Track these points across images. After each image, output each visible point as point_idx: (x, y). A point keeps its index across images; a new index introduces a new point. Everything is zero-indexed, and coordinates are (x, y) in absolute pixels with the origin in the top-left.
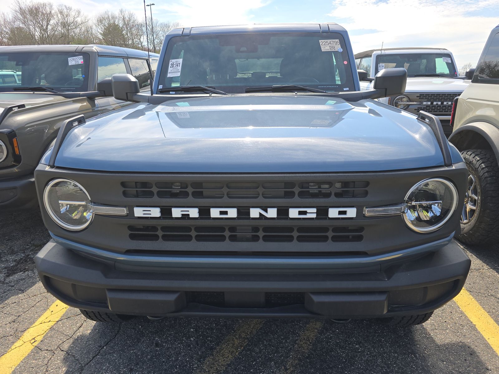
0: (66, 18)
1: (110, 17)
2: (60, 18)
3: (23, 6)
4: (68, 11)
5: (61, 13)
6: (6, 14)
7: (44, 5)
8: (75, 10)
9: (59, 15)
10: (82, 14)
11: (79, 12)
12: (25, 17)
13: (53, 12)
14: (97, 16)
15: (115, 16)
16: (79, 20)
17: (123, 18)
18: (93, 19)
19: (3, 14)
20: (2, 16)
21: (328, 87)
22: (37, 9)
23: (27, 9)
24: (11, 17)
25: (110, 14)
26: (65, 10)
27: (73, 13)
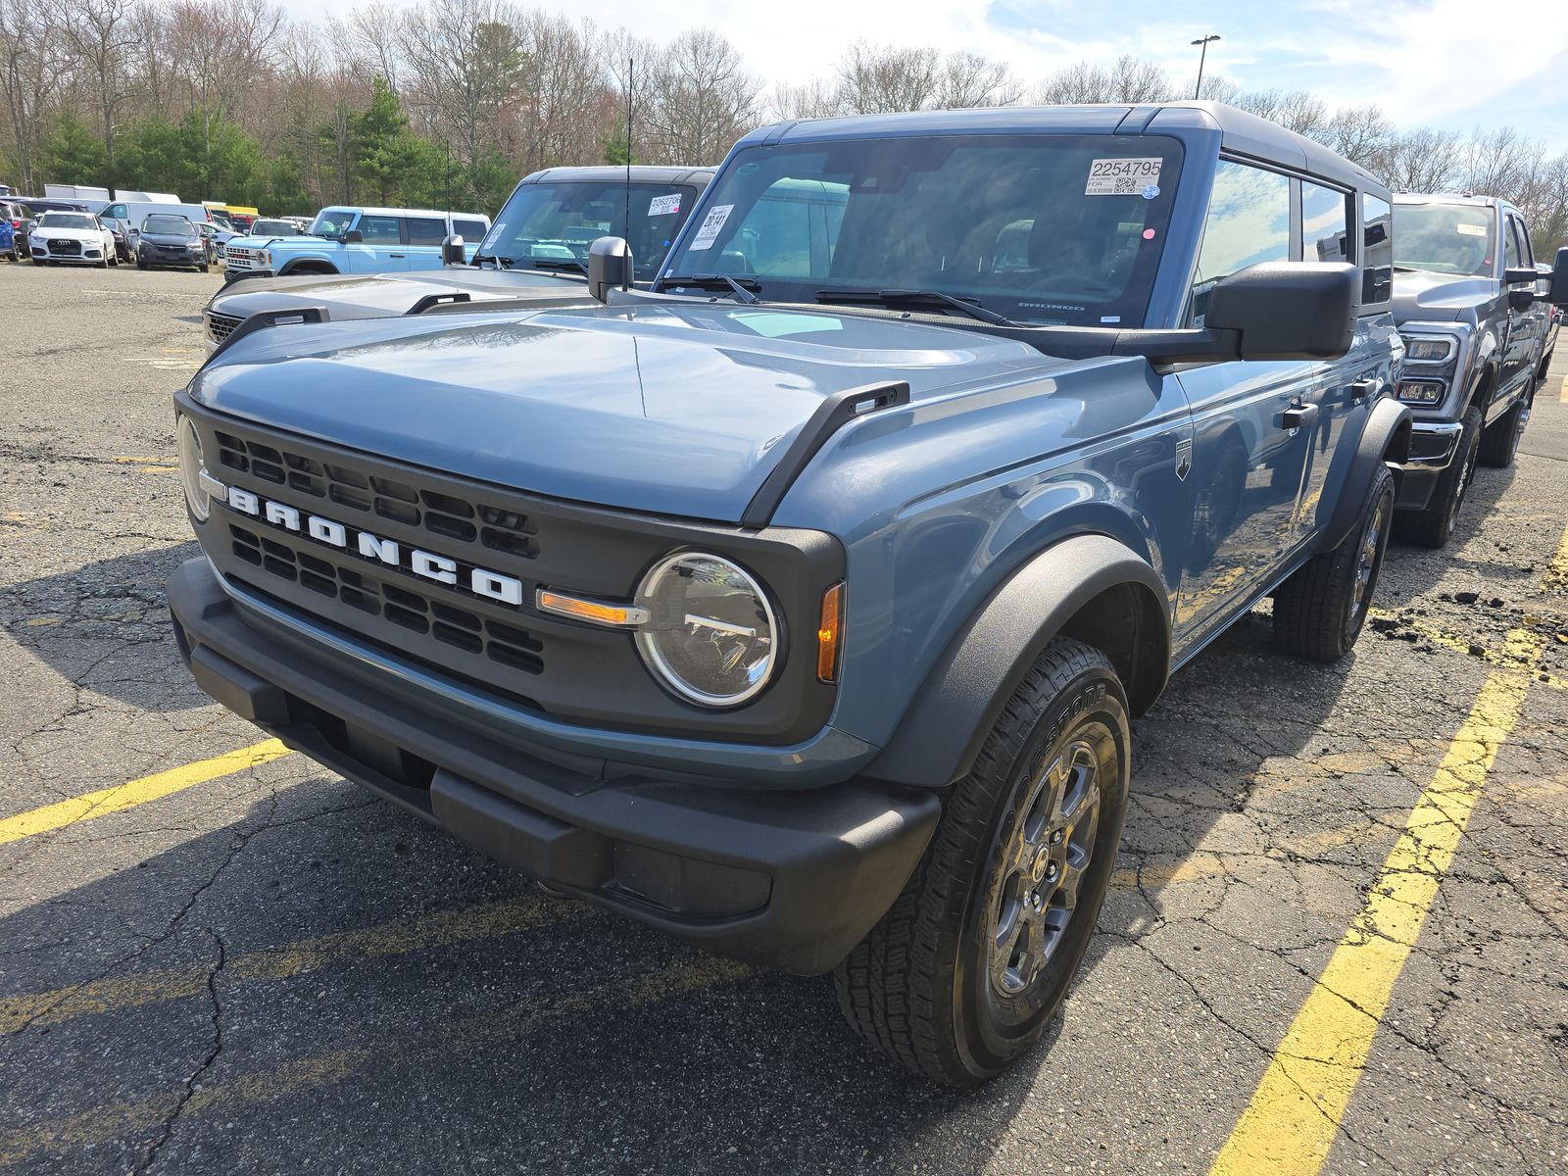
0: (963, 92)
1: (1087, 85)
2: (949, 90)
3: (865, 63)
4: (974, 70)
5: (955, 75)
6: (823, 84)
7: (918, 55)
8: (991, 66)
9: (948, 83)
10: (1007, 77)
11: (1001, 72)
12: (865, 91)
13: (935, 74)
14: (1050, 82)
15: (1101, 79)
16: (996, 94)
17: (1123, 84)
18: (1037, 89)
19: (818, 83)
20: (815, 88)
21: (1049, 306)
22: (898, 70)
23: (873, 70)
24: (832, 93)
25: (1088, 73)
26: (966, 68)
27: (984, 76)
